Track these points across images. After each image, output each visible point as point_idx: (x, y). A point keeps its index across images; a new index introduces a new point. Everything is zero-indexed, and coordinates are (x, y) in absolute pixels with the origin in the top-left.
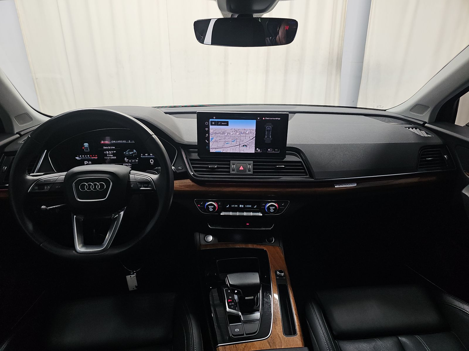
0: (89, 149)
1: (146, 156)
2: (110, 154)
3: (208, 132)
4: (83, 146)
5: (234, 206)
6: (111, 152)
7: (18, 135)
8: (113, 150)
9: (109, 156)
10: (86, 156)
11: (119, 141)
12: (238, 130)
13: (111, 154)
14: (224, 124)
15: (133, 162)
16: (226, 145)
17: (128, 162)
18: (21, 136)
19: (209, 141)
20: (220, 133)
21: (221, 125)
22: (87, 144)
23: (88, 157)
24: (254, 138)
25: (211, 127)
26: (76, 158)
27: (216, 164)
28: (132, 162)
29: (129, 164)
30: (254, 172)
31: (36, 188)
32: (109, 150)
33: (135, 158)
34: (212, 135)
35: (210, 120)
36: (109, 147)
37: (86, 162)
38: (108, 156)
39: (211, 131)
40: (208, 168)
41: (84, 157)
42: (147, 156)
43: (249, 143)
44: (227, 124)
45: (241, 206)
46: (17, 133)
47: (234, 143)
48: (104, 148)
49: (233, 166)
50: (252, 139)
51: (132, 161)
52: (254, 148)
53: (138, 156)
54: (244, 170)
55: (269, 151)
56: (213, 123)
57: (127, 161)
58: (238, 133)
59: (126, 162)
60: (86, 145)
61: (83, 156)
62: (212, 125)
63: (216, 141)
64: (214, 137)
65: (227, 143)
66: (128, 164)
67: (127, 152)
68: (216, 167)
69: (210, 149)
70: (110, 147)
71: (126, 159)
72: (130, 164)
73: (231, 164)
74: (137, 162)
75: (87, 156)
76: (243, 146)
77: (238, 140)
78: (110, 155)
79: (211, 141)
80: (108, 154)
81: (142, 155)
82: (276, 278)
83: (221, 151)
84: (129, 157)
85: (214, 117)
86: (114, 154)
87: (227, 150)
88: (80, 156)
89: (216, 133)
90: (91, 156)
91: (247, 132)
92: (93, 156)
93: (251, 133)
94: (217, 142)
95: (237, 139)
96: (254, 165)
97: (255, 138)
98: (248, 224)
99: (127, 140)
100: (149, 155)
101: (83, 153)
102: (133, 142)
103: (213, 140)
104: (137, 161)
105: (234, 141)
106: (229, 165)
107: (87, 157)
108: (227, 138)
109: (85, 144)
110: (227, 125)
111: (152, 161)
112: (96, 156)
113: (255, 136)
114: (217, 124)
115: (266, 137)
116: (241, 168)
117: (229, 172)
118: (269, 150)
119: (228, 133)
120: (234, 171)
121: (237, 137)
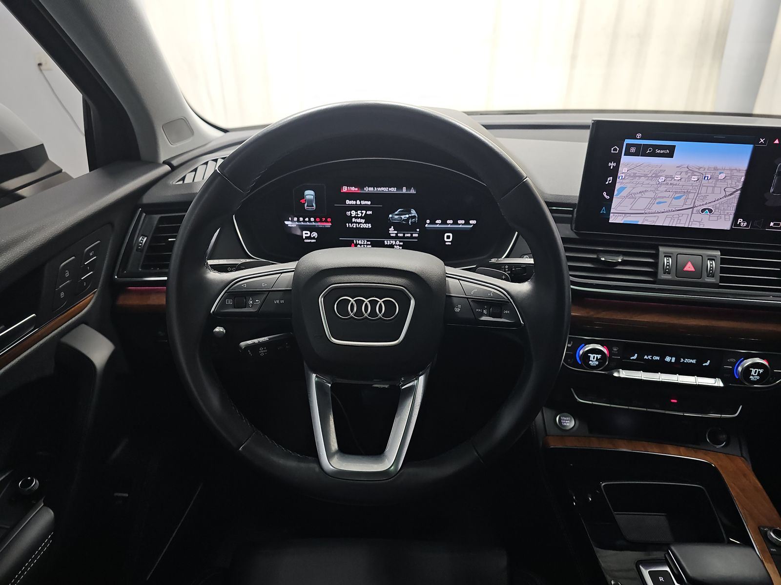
0: (314, 205)
1: (437, 224)
2: (358, 218)
3: (615, 173)
4: (303, 197)
5: (650, 357)
6: (362, 213)
7: (167, 168)
8: (366, 208)
9: (356, 223)
10: (307, 219)
11: (383, 189)
12: (697, 170)
13: (361, 218)
14: (662, 152)
15: (408, 238)
16: (656, 208)
17: (397, 237)
18: (174, 168)
19: (611, 194)
20: (645, 176)
21: (653, 155)
22: (312, 192)
23: (312, 222)
24: (737, 191)
25: (624, 159)
26: (286, 223)
27: (619, 253)
28: (404, 237)
29: (398, 243)
30: (722, 279)
31: (229, 303)
32: (356, 208)
33: (412, 228)
34: (624, 181)
35: (627, 141)
36: (358, 201)
37: (305, 234)
38: (354, 222)
39: (623, 170)
40: (597, 261)
41: (304, 221)
42: (440, 224)
43: (722, 204)
44: (670, 153)
45: (668, 359)
46: (165, 163)
47: (679, 203)
48: (348, 202)
49: (667, 261)
50: (731, 195)
51: (404, 234)
52: (732, 217)
53: (421, 223)
54: (698, 273)
55: (772, 227)
56: (633, 150)
57: (394, 235)
58: (695, 178)
59: (393, 238)
60: (309, 194)
61: (301, 219)
62: (628, 153)
63: (630, 196)
64: (628, 185)
65: (658, 203)
66: (396, 241)
67: (396, 215)
68: (620, 261)
69: (611, 215)
70: (360, 201)
71: (392, 229)
72: (400, 242)
73: (661, 255)
74: (415, 238)
75: (309, 219)
76: (703, 211)
77: (691, 196)
78: (359, 220)
79: (617, 195)
80: (354, 217)
81: (428, 221)
82: (770, 551)
83: (640, 220)
84: (399, 227)
85: (639, 135)
86: (367, 219)
87: (655, 219)
88: (296, 219)
89: (635, 176)
90: (318, 219)
91: (722, 176)
92: (321, 221)
93: (731, 178)
94: (633, 198)
95: (690, 192)
96: (723, 261)
97: (739, 192)
98: (676, 401)
99: (399, 188)
100: (444, 222)
101: (301, 212)
102: (413, 191)
103: (624, 193)
104: (416, 235)
105: (679, 198)
106: (656, 256)
107: (310, 221)
108: (663, 188)
109: (307, 192)
110: (671, 155)
111: (448, 237)
112: (329, 220)
113: (740, 187)
114: (642, 151)
115: (772, 190)
116: (689, 267)
117: (654, 274)
118: (772, 224)
119: (666, 177)
120: (669, 273)
121: (691, 188)
